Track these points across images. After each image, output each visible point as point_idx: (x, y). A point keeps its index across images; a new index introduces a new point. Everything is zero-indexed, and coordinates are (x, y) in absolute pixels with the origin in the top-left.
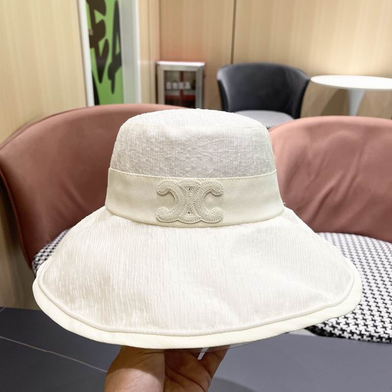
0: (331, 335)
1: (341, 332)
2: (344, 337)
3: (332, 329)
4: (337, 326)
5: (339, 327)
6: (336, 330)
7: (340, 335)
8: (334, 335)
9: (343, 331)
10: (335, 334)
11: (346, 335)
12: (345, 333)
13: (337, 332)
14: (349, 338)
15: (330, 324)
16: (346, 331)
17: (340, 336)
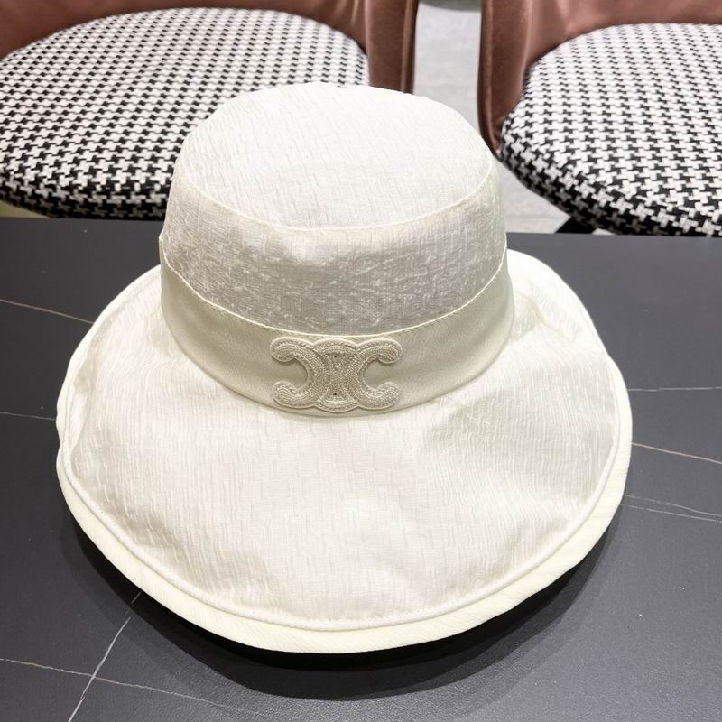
0: (670, 230)
1: (695, 224)
2: (703, 235)
3: (672, 218)
4: (687, 209)
5: (692, 213)
6: (684, 219)
7: (692, 229)
8: (678, 233)
9: (701, 218)
10: (681, 229)
11: (708, 228)
12: (707, 224)
13: (685, 224)
14: (716, 234)
15: (670, 208)
16: (710, 218)
17: (692, 232)
